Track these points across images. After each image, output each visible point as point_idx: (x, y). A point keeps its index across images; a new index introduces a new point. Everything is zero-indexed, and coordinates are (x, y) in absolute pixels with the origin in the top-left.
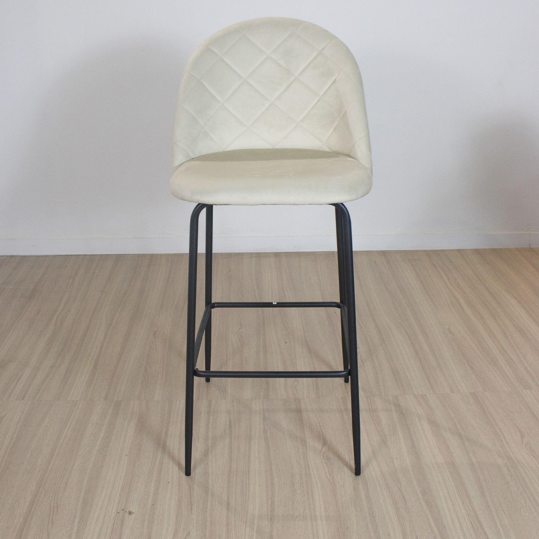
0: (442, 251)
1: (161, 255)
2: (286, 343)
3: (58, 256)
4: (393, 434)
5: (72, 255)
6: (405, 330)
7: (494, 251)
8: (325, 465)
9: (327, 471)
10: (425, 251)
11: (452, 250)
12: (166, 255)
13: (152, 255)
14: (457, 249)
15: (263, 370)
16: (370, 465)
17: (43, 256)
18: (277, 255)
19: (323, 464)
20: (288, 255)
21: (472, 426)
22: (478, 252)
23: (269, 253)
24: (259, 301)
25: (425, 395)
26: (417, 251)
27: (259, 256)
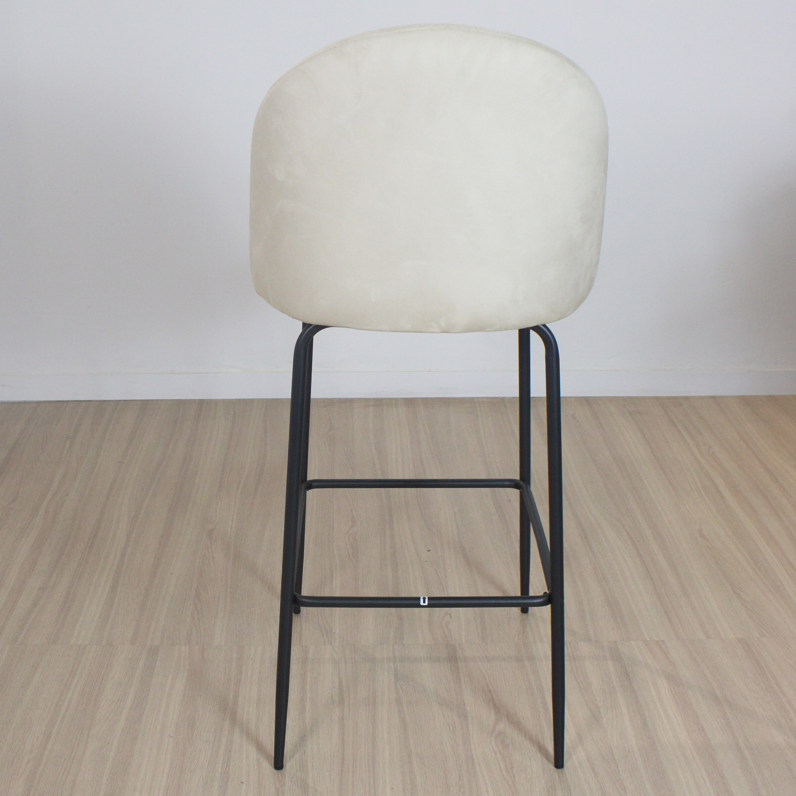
0: (686, 398)
1: (216, 402)
2: (429, 551)
3: (45, 402)
4: (611, 707)
5: (68, 401)
6: (626, 531)
7: (773, 400)
8: (499, 756)
9: (503, 766)
10: (657, 398)
11: (702, 398)
12: (224, 401)
13: (201, 402)
14: (711, 395)
15: (391, 595)
16: (574, 757)
17: (20, 403)
18: (410, 402)
19: (496, 754)
20: (428, 402)
21: (742, 694)
22: (746, 401)
23: (396, 399)
24: (380, 477)
25: (663, 641)
26: (645, 399)
27: (379, 403)
